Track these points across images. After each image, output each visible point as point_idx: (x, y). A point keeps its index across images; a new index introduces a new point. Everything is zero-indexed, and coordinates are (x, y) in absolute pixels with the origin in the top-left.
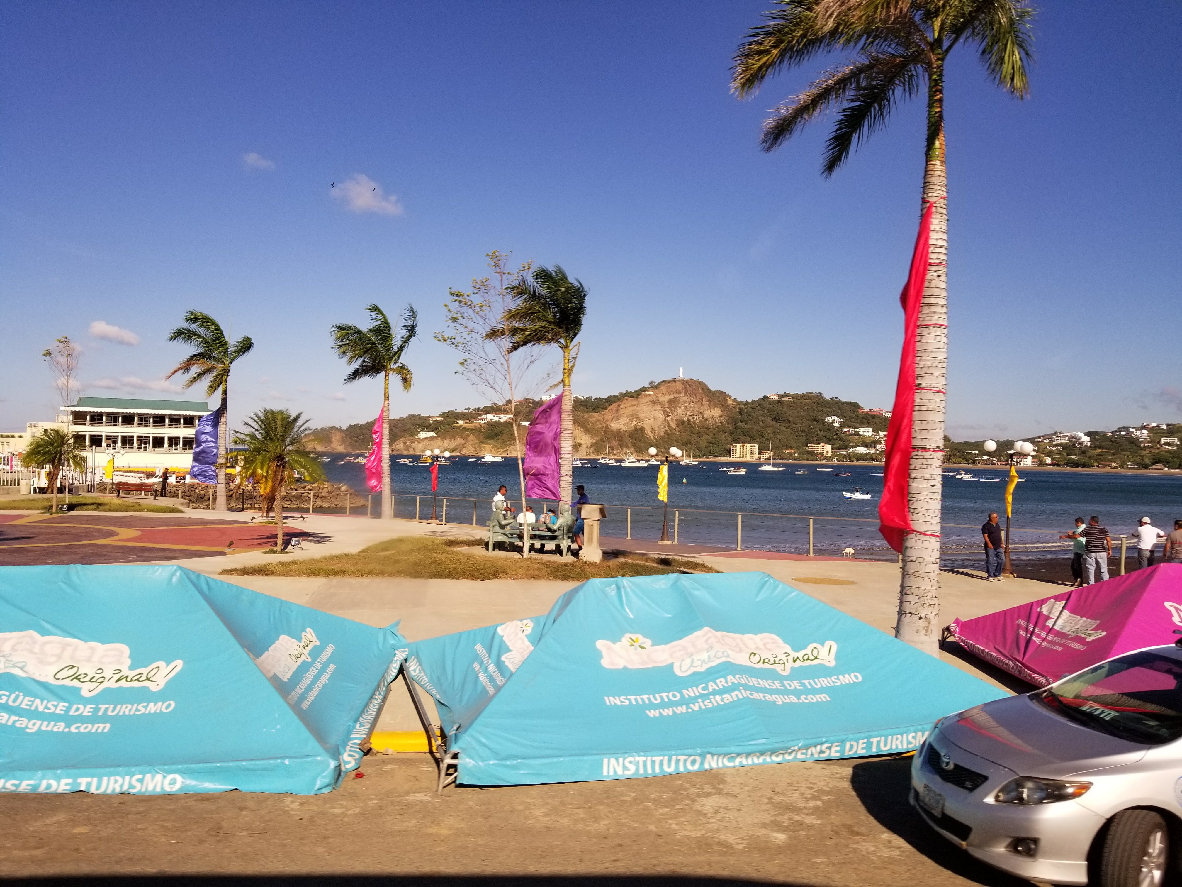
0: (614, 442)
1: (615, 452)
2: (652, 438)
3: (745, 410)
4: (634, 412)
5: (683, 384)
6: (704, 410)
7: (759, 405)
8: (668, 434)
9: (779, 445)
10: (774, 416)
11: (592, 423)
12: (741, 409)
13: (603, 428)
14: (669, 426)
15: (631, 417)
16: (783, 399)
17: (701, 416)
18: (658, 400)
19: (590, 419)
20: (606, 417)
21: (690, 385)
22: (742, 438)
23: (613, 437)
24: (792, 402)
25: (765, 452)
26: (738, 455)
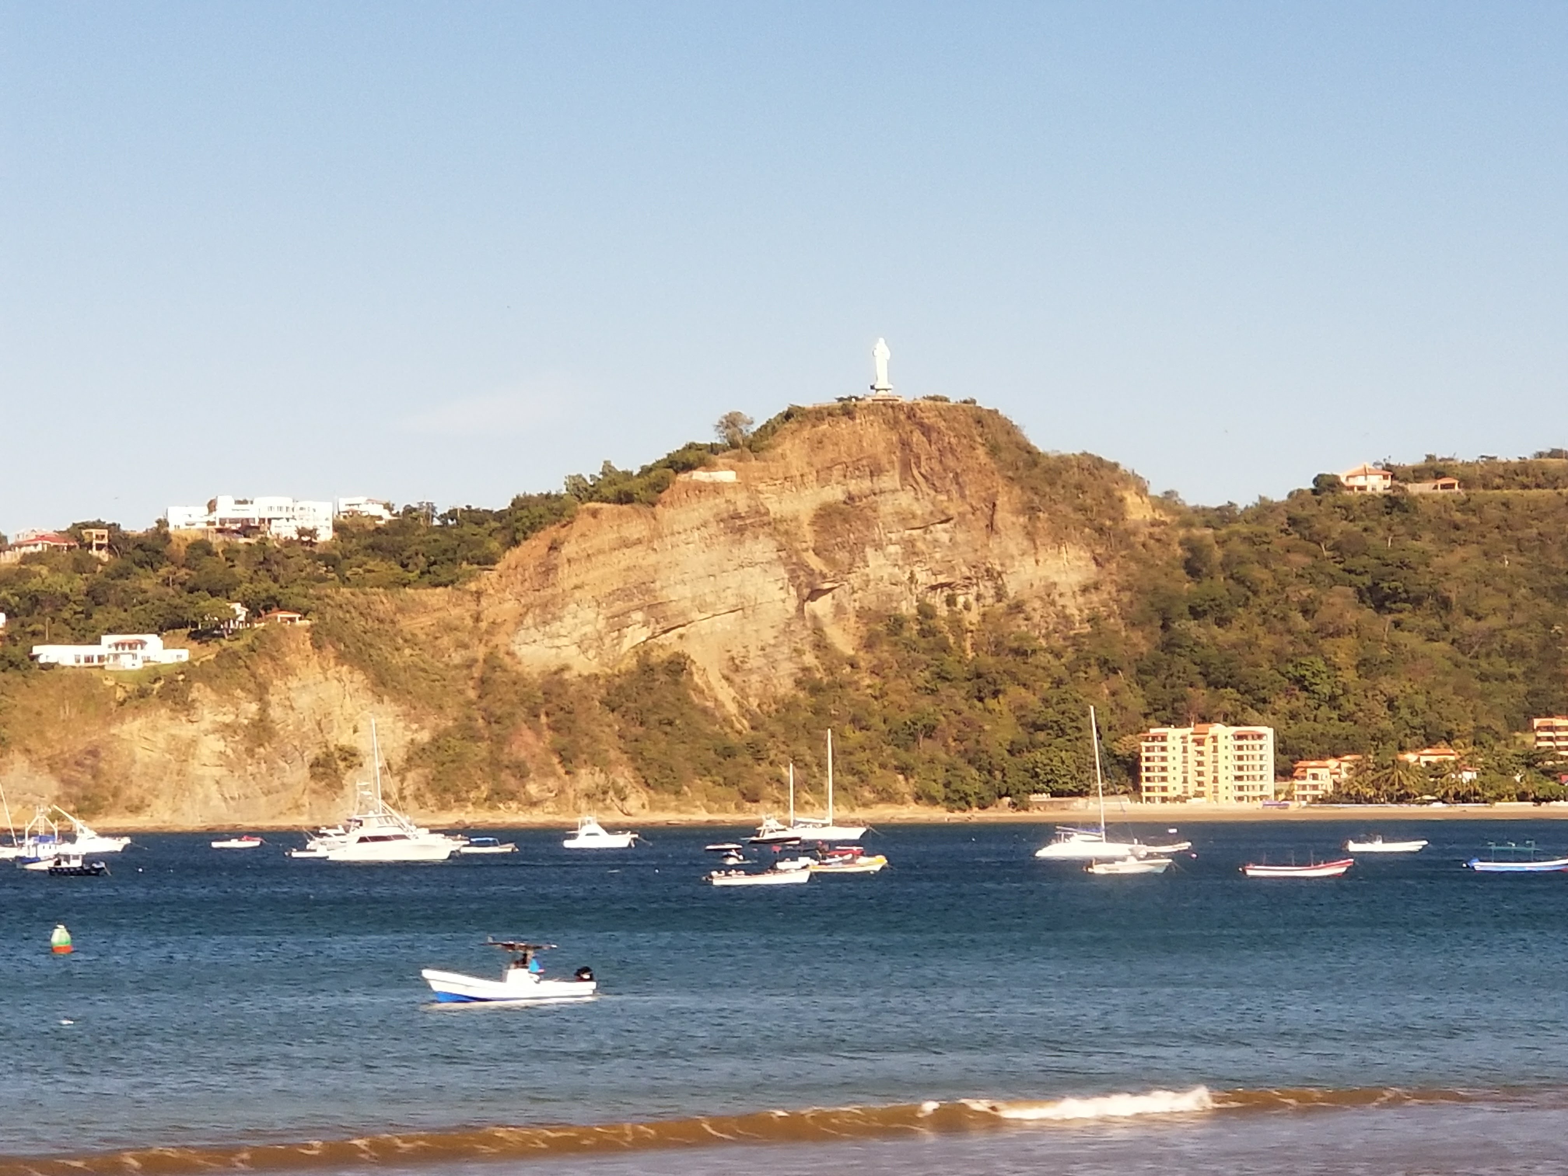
0: (529, 736)
1: (532, 789)
2: (732, 708)
3: (1218, 554)
4: (634, 577)
5: (893, 425)
6: (1006, 557)
7: (1293, 521)
8: (816, 689)
9: (1387, 725)
10: (1367, 580)
11: (411, 641)
12: (1194, 548)
13: (469, 665)
14: (821, 646)
15: (619, 606)
16: (1414, 489)
17: (987, 589)
18: (760, 512)
19: (405, 623)
20: (491, 609)
21: (927, 431)
22: (1200, 696)
23: (521, 713)
24: (1464, 506)
25: (1311, 766)
26: (1175, 787)
